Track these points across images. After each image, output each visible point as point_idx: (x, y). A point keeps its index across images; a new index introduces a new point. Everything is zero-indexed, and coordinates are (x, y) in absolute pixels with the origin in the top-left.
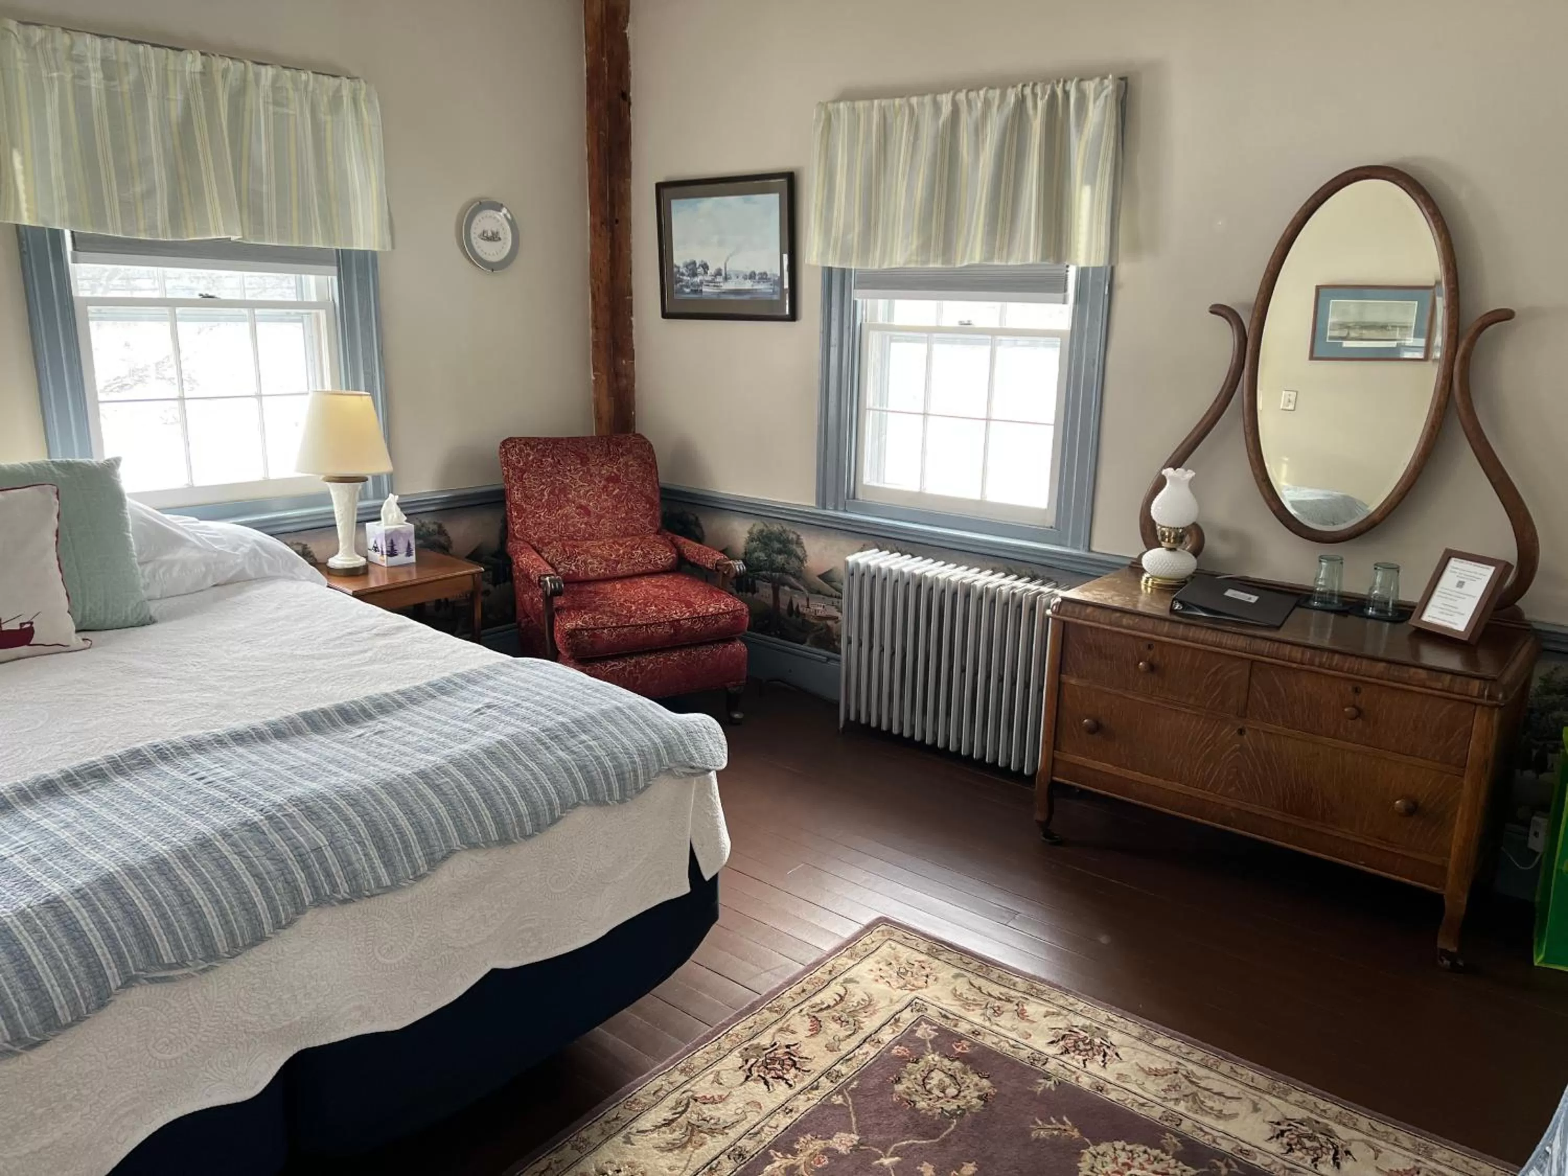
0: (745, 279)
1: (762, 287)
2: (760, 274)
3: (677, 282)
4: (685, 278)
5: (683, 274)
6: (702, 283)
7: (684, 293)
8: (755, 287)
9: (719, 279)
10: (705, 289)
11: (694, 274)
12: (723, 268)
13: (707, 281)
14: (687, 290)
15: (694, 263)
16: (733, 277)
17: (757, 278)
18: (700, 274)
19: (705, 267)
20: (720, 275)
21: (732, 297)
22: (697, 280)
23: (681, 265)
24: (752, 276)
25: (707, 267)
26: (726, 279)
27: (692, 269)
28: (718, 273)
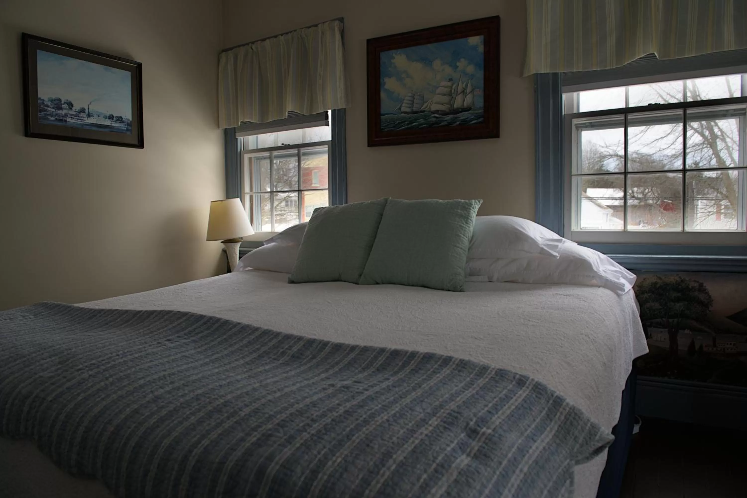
0: (106, 118)
1: (118, 125)
2: (117, 117)
3: (40, 111)
4: (49, 109)
5: (48, 106)
6: (66, 115)
7: (48, 119)
8: (113, 125)
9: (82, 115)
10: (69, 120)
11: (59, 108)
12: (86, 108)
13: (71, 115)
14: (52, 118)
15: (60, 100)
16: (95, 116)
17: (115, 119)
18: (65, 109)
19: (70, 105)
20: (84, 112)
21: (94, 128)
22: (63, 112)
23: (46, 99)
24: (111, 117)
25: (72, 106)
26: (89, 115)
27: (58, 104)
28: (83, 110)
